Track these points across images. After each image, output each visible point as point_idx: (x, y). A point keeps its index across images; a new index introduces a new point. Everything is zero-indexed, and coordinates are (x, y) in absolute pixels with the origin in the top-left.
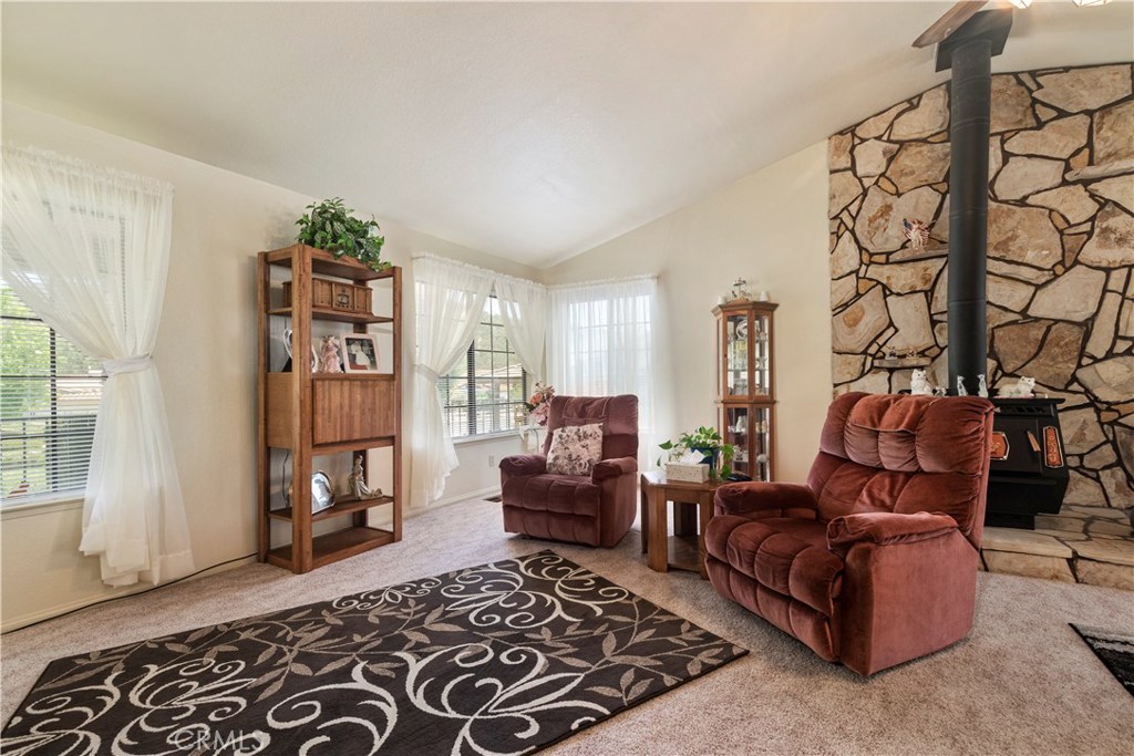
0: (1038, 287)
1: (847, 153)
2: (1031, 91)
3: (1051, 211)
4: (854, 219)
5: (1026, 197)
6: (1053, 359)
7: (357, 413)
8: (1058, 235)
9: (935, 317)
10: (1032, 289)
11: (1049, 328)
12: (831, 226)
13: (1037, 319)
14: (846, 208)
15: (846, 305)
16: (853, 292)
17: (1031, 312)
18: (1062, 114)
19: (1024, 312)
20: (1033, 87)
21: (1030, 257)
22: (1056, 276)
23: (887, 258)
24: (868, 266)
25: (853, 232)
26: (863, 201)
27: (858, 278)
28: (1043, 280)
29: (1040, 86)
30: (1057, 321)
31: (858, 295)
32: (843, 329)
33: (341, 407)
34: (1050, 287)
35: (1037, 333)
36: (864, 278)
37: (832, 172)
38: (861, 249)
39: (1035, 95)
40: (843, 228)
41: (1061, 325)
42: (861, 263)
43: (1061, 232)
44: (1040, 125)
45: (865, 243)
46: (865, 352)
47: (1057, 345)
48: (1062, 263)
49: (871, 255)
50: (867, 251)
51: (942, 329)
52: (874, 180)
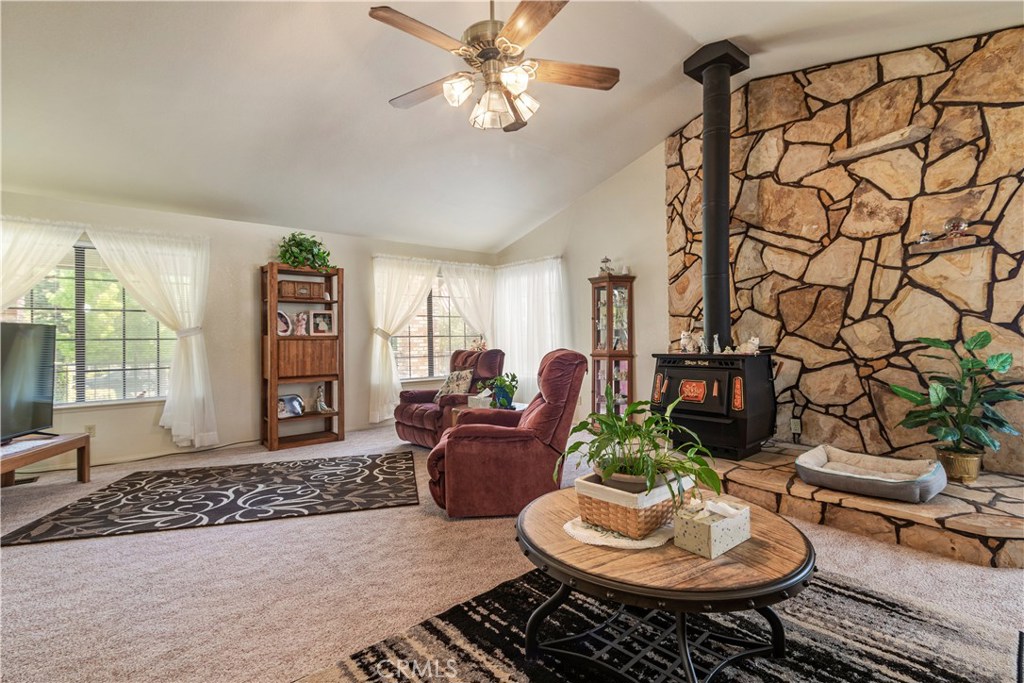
0: (812, 257)
1: (677, 151)
2: (804, 87)
3: (819, 190)
4: (682, 204)
5: (801, 179)
6: (823, 320)
7: (308, 360)
8: (824, 211)
9: (738, 285)
10: (806, 259)
11: (820, 293)
12: (668, 211)
13: (811, 285)
14: (677, 196)
15: (677, 277)
16: (681, 266)
17: (806, 280)
18: (826, 105)
19: (801, 279)
20: (805, 83)
21: (804, 232)
22: (824, 247)
24: (692, 243)
25: (681, 216)
26: (687, 189)
27: (685, 253)
28: (813, 251)
29: (810, 83)
30: (826, 287)
31: (686, 268)
32: (676, 296)
33: (297, 356)
34: (819, 256)
35: (811, 297)
36: (689, 253)
37: (669, 167)
38: (687, 229)
39: (806, 90)
40: (675, 213)
41: (828, 290)
42: (688, 241)
43: (827, 209)
44: (812, 115)
45: (689, 224)
46: (690, 315)
47: (826, 308)
48: (828, 235)
49: (694, 234)
50: (691, 230)
51: (741, 295)
52: (695, 172)
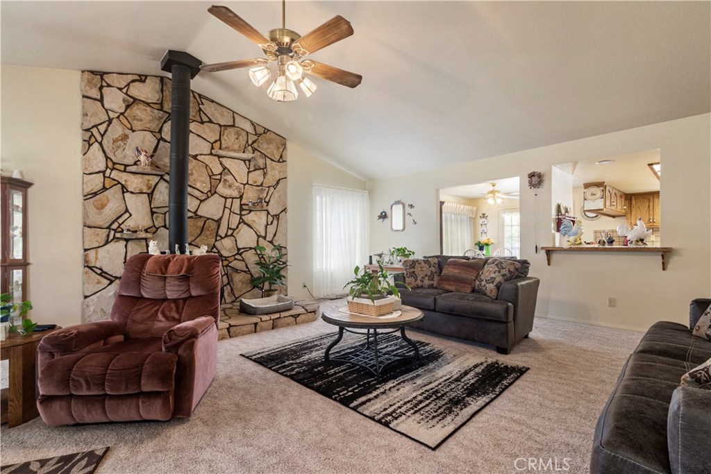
0: (202, 201)
1: (97, 89)
2: (199, 104)
3: (207, 165)
4: (102, 136)
5: (196, 155)
6: (207, 237)
8: (209, 178)
9: (154, 210)
10: (199, 202)
11: (205, 222)
12: (83, 135)
13: (201, 217)
14: (96, 126)
15: (95, 194)
16: (101, 186)
17: (198, 213)
18: (211, 121)
19: (195, 213)
20: (200, 103)
21: (198, 185)
22: (209, 197)
23: (125, 169)
24: (112, 170)
25: (101, 144)
26: (108, 126)
27: (105, 177)
28: (203, 198)
29: (203, 104)
30: (208, 219)
31: (104, 189)
32: (92, 211)
34: (206, 202)
35: (200, 224)
36: (109, 177)
37: (84, 96)
38: (107, 158)
39: (201, 106)
40: (93, 140)
41: (210, 220)
42: (107, 167)
43: (210, 176)
44: (202, 122)
45: (110, 155)
46: (109, 228)
47: (208, 230)
48: (210, 191)
49: (114, 164)
50: (111, 160)
51: (157, 217)
52: (117, 115)
